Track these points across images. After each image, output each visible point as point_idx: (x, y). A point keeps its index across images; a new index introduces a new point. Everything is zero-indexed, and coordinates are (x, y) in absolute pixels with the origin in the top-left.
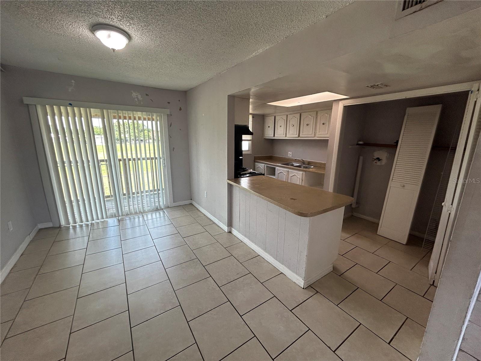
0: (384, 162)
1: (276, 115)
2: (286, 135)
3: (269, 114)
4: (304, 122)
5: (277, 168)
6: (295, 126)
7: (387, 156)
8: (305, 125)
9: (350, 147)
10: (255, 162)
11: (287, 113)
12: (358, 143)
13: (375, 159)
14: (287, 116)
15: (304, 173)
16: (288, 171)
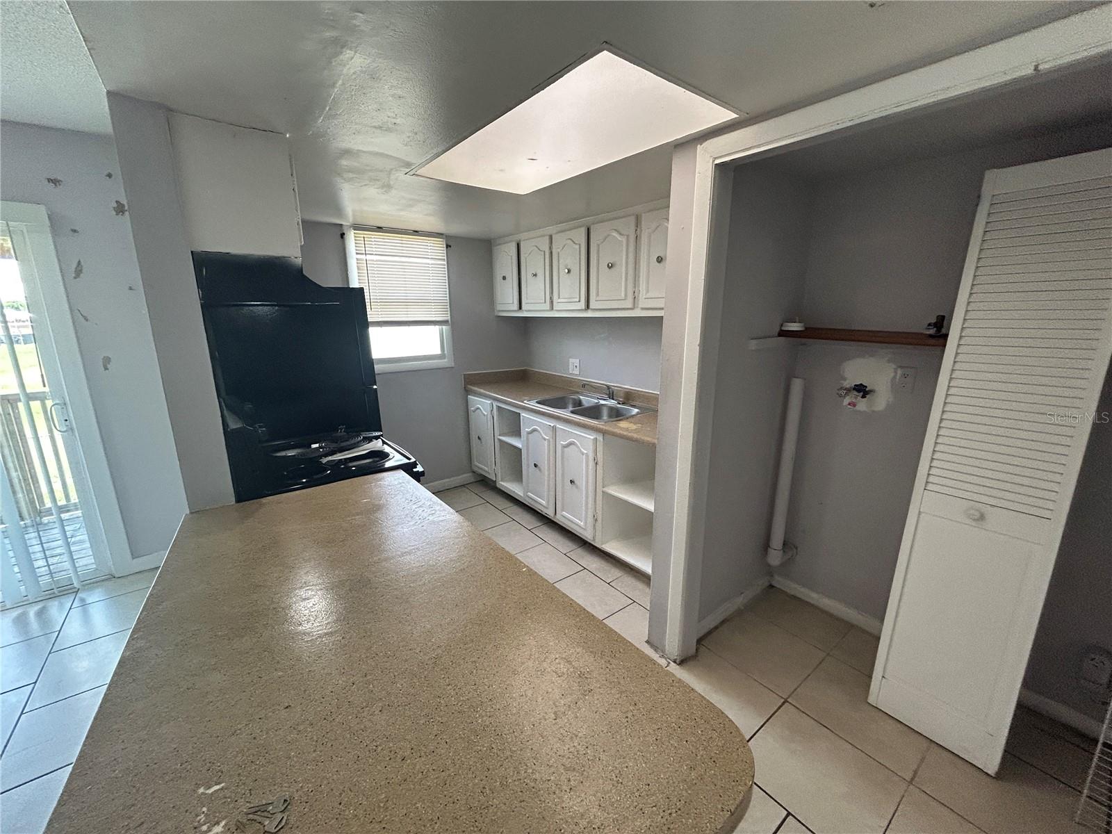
0: (882, 400)
1: (522, 236)
2: (552, 302)
3: (504, 236)
4: (601, 258)
5: (524, 414)
6: (575, 270)
7: (894, 377)
8: (604, 266)
9: (753, 344)
10: (468, 392)
11: (550, 230)
12: (784, 328)
13: (848, 390)
14: (551, 237)
15: (600, 438)
16: (554, 428)
